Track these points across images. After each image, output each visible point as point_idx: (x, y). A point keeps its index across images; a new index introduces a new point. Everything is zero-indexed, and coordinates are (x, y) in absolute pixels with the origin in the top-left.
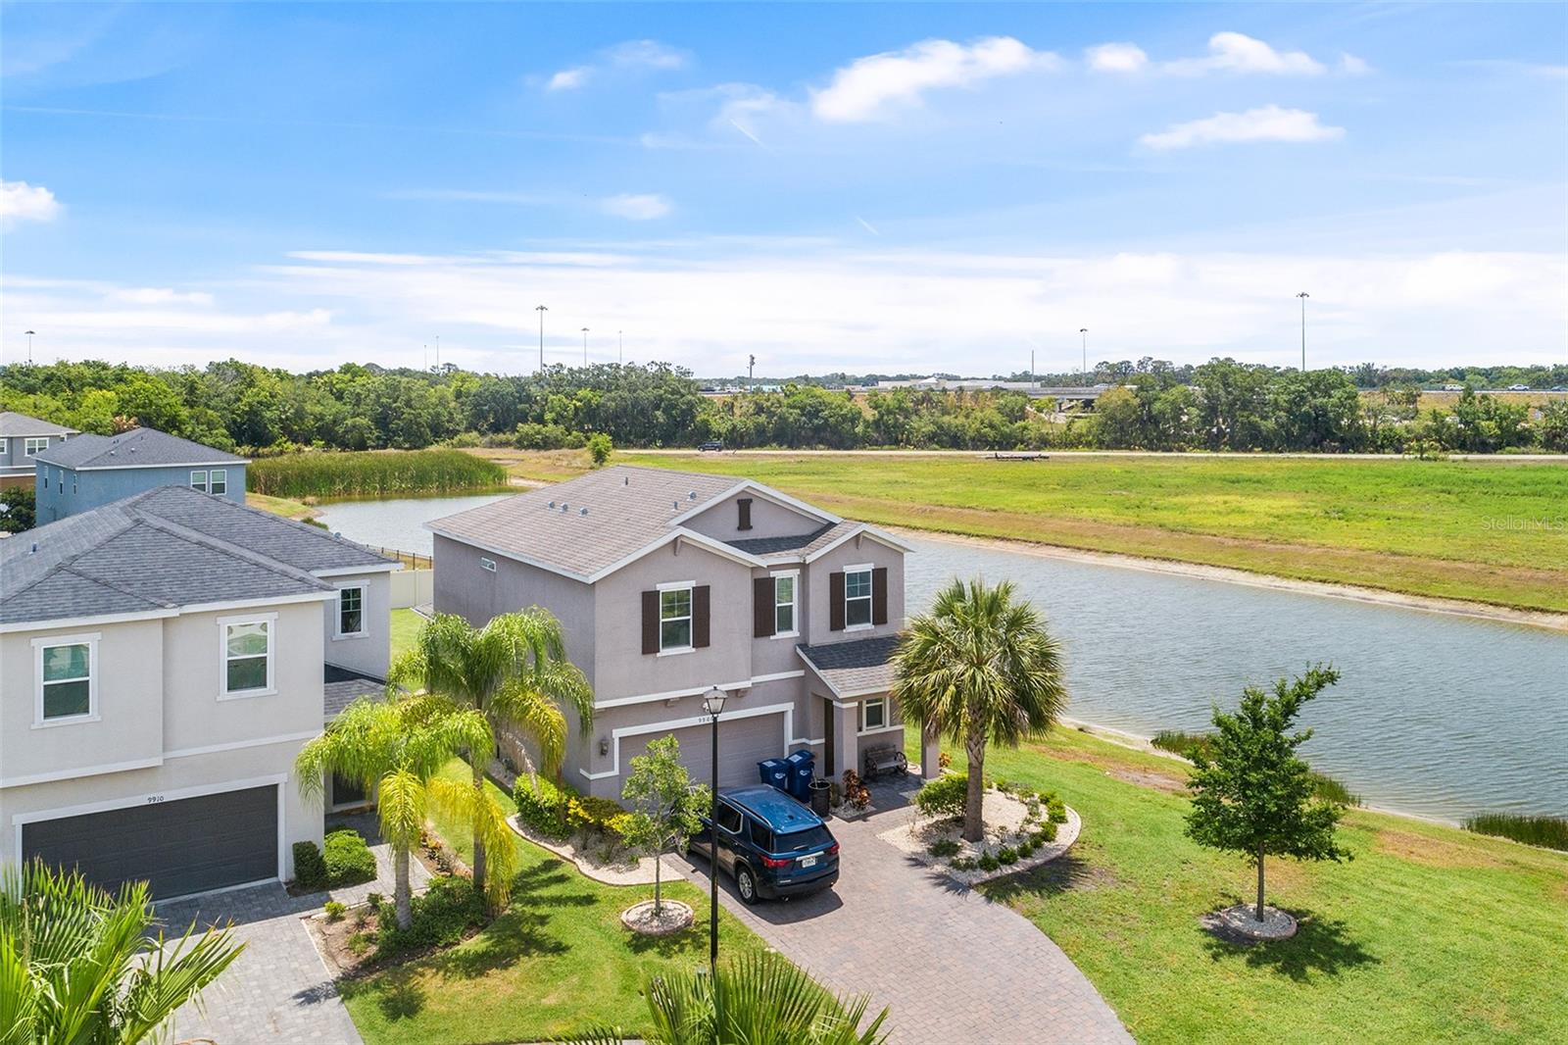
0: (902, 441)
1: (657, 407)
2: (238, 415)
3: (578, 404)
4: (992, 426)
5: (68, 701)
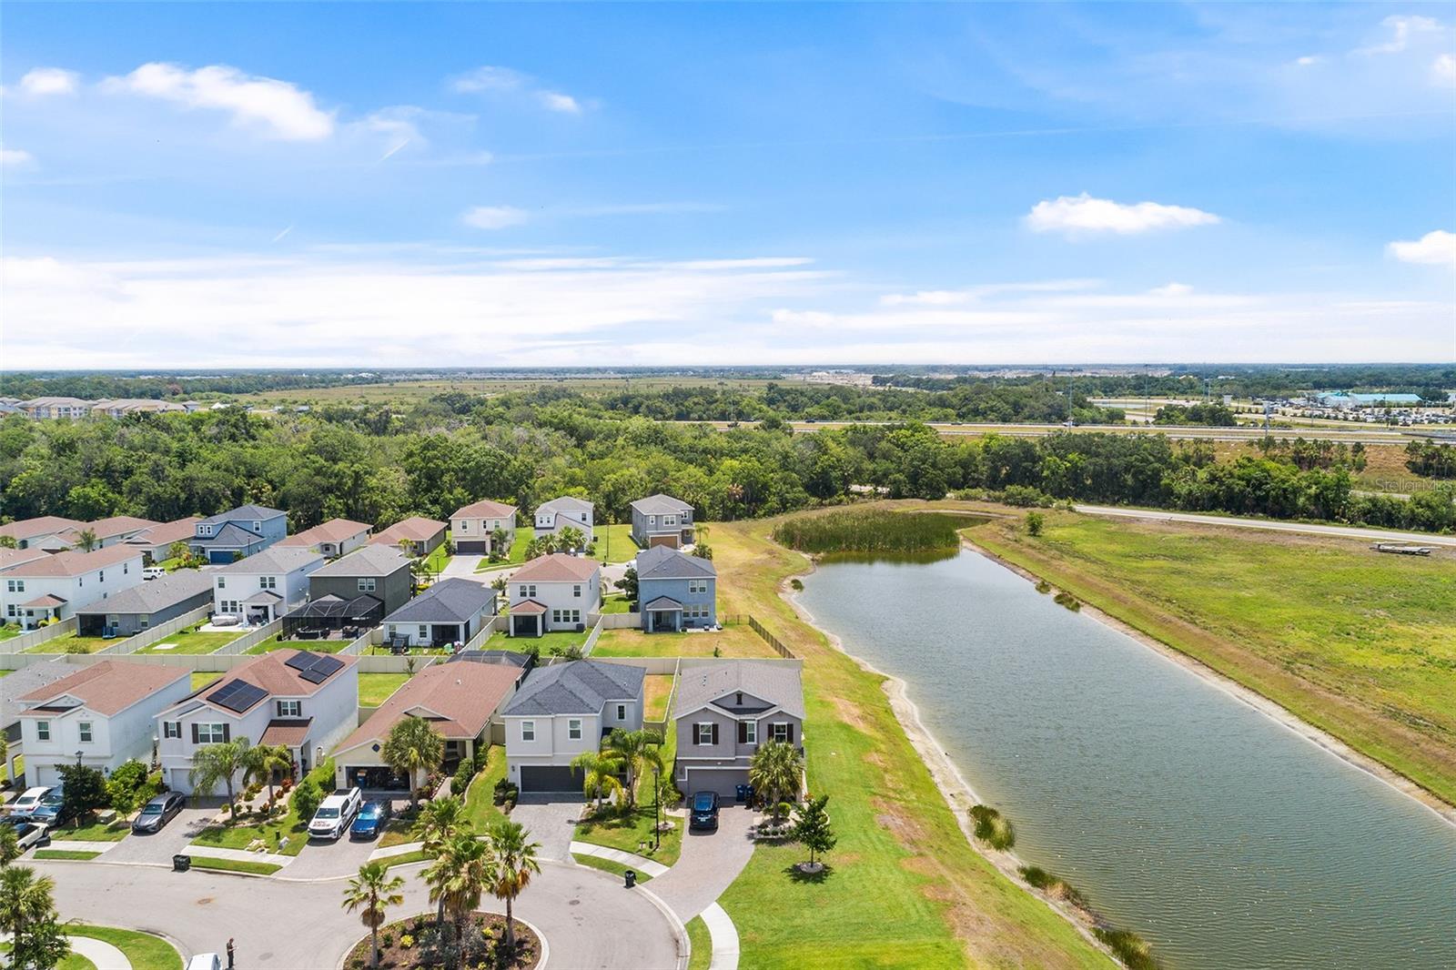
0: (1338, 514)
1: (1127, 470)
2: (815, 474)
3: (1068, 465)
4: (1428, 506)
5: (528, 736)
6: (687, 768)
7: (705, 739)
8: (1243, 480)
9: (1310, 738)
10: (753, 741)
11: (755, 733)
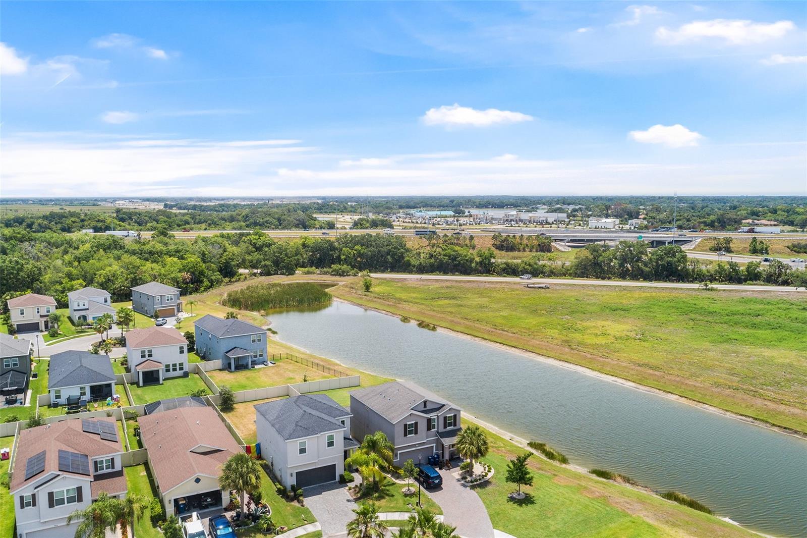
0: (491, 271)
1: (388, 254)
2: (221, 264)
3: (355, 252)
4: (530, 265)
5: (303, 451)
6: (399, 452)
7: (411, 432)
8: (446, 256)
9: (613, 381)
10: (435, 428)
11: (436, 423)
